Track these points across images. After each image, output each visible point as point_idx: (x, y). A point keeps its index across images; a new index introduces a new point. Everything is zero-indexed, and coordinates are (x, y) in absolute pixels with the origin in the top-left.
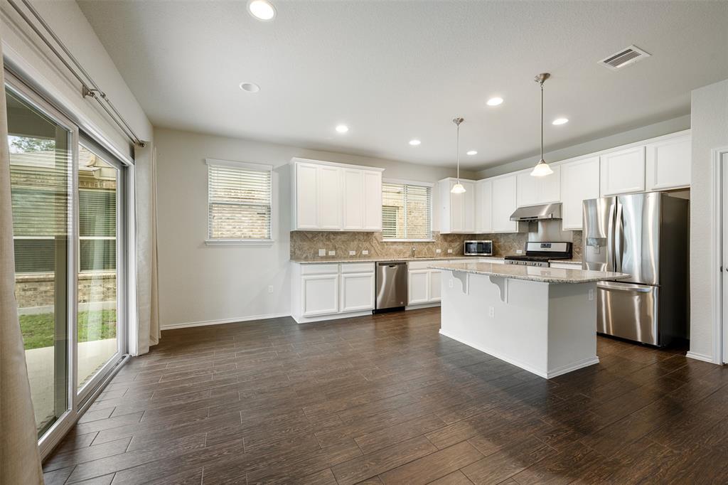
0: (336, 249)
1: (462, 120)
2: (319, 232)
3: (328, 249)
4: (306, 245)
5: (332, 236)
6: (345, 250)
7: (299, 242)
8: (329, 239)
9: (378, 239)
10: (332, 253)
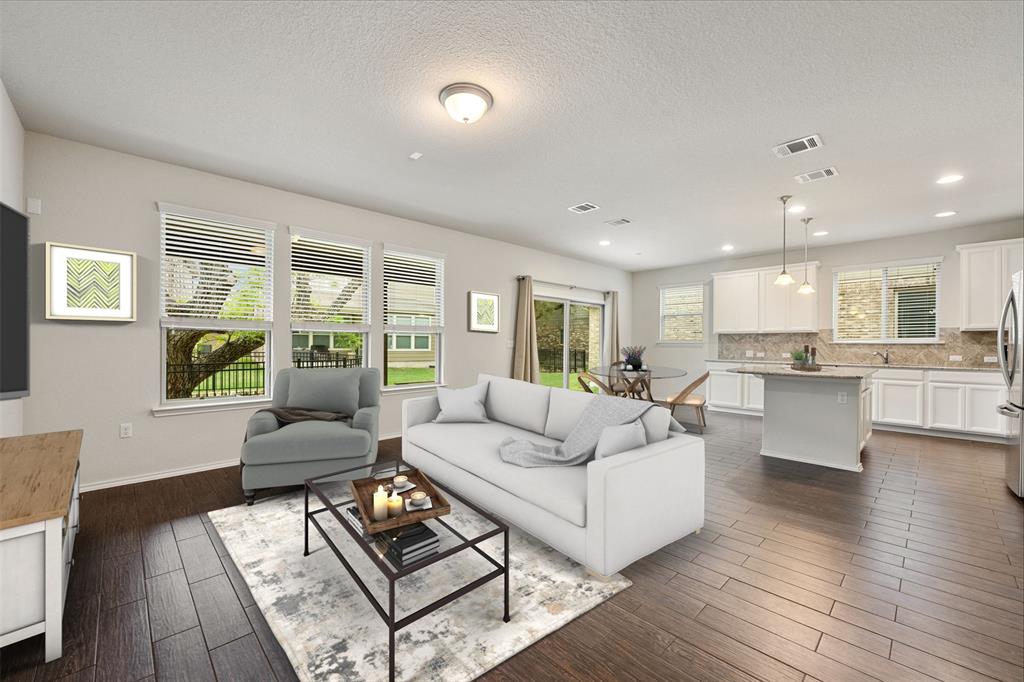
0: (765, 350)
1: (809, 219)
2: (746, 334)
3: (756, 350)
4: (733, 346)
5: (761, 338)
6: (778, 352)
7: (726, 344)
8: (757, 341)
9: (825, 340)
10: (762, 354)
